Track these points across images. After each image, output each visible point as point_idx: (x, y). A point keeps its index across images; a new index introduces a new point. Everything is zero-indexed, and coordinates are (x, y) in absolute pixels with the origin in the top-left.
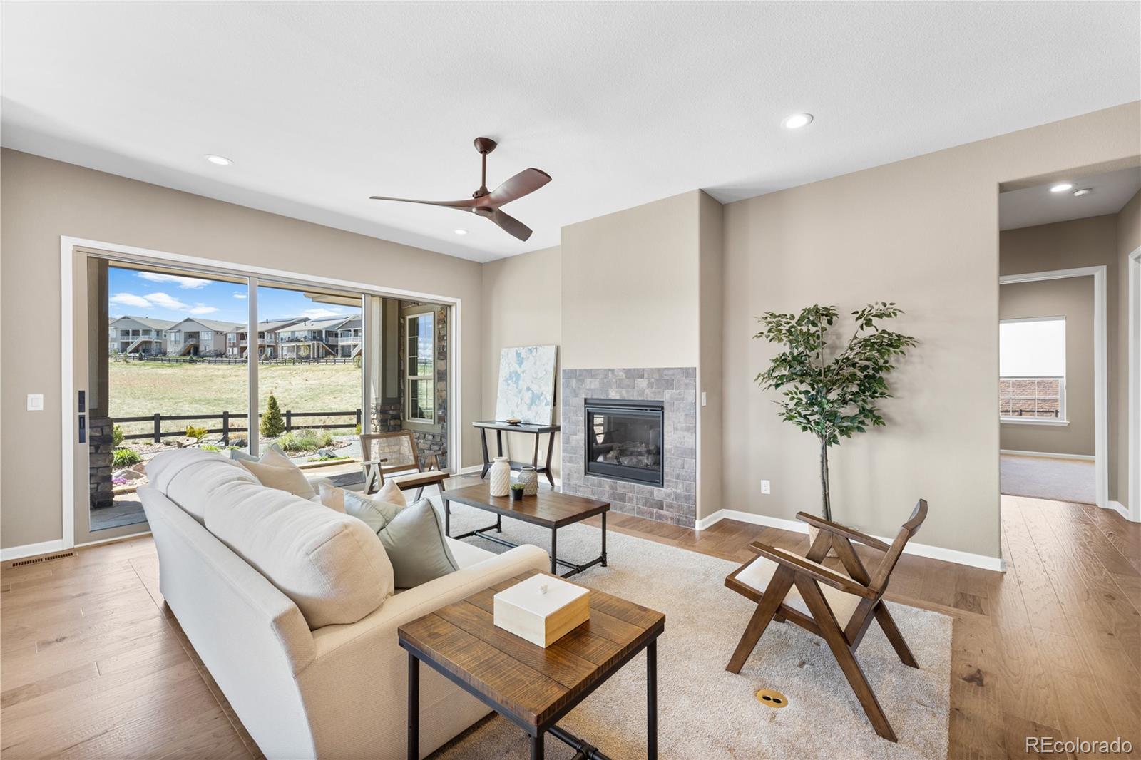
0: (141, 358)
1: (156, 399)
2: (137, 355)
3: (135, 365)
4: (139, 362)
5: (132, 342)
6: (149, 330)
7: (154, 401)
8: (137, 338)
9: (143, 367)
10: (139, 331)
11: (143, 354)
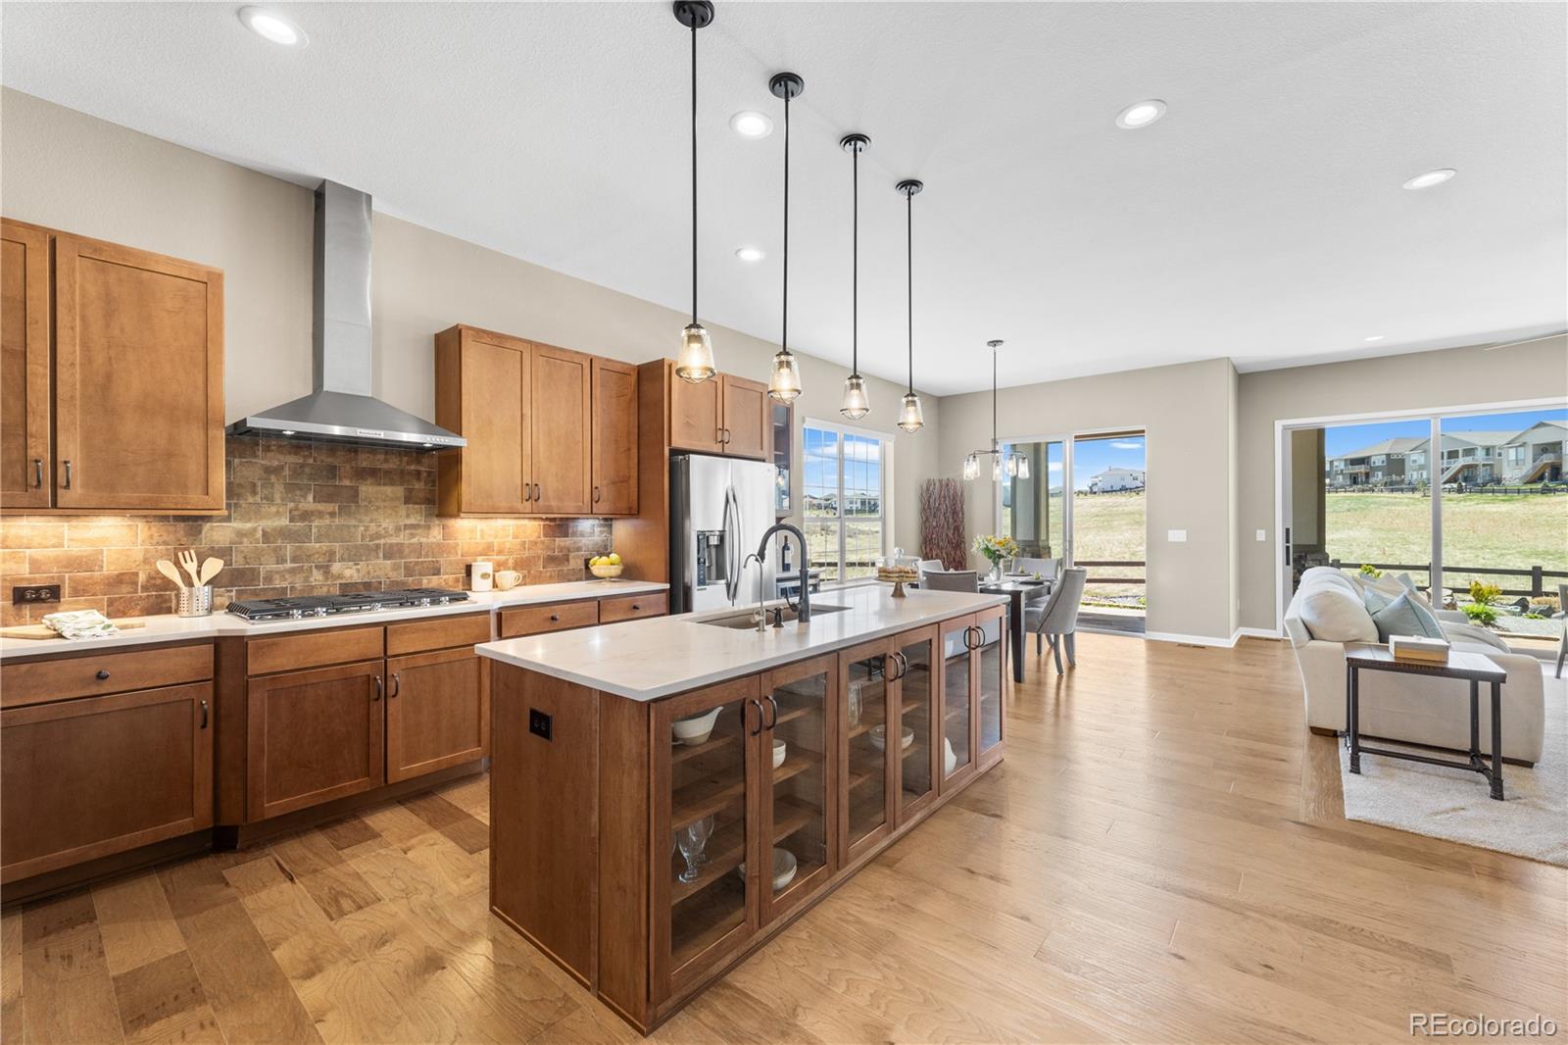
0: (1460, 490)
1: (1470, 548)
2: (1455, 486)
3: (1450, 500)
4: (1457, 495)
5: (1448, 469)
6: (1473, 449)
7: (1468, 551)
8: (1455, 462)
9: (1462, 503)
10: (1457, 451)
11: (1464, 484)
